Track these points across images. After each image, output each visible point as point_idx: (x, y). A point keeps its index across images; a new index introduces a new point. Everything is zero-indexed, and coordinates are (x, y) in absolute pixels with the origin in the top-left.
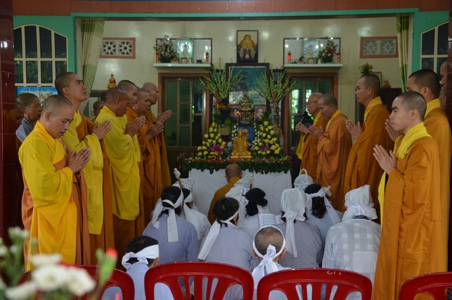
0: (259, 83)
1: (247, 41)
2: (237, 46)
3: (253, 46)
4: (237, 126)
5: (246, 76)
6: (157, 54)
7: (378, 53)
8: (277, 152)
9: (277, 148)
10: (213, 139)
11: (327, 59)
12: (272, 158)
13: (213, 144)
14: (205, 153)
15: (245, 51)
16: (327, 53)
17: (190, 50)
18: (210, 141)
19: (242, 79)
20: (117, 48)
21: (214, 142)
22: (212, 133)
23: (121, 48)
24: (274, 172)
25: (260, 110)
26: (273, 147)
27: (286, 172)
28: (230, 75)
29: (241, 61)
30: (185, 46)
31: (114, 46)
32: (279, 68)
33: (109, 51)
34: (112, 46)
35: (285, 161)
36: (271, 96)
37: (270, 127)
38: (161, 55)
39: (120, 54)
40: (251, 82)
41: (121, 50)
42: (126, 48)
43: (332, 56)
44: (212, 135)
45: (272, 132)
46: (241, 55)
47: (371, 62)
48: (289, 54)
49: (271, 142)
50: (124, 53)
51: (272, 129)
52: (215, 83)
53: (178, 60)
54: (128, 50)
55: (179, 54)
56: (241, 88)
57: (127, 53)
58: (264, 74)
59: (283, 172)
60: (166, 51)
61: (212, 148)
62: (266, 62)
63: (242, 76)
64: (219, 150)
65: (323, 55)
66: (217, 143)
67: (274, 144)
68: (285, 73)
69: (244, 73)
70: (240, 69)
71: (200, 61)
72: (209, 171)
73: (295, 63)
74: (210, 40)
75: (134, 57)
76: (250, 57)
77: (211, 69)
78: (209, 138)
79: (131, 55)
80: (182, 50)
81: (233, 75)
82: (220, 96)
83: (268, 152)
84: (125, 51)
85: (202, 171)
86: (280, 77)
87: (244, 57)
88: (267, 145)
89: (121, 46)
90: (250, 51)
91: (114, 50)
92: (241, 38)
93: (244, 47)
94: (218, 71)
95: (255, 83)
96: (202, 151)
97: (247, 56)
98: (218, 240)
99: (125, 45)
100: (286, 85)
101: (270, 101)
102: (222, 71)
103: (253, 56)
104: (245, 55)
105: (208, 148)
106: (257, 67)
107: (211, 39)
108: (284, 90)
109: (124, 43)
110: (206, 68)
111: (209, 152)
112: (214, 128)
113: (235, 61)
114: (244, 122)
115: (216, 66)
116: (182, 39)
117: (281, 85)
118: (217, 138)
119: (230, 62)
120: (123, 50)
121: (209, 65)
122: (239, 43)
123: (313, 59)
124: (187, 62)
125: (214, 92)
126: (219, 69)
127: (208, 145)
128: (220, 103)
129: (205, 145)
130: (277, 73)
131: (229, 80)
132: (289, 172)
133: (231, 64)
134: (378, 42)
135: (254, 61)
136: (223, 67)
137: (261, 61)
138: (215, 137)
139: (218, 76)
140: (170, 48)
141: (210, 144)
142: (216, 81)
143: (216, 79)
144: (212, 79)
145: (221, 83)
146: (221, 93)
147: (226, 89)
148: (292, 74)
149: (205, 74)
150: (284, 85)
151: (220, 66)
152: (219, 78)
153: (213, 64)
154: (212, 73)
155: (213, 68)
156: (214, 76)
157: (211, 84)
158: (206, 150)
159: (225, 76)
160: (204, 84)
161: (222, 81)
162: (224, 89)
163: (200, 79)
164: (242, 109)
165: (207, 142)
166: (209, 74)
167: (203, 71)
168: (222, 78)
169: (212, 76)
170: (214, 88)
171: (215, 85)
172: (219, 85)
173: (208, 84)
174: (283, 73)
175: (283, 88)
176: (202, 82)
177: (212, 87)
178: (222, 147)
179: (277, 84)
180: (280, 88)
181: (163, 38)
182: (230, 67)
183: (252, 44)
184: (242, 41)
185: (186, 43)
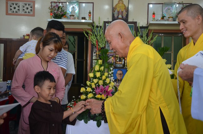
1: (120, 5)
2: (113, 8)
3: (125, 9)
4: (113, 68)
6: (51, 12)
10: (100, 79)
13: (99, 85)
14: (90, 96)
15: (118, 12)
17: (77, 11)
18: (95, 81)
20: (21, 8)
21: (101, 82)
22: (98, 71)
23: (24, 8)
29: (115, 19)
30: (73, 7)
31: (19, 7)
32: (145, 25)
33: (15, 10)
34: (16, 7)
38: (54, 14)
39: (23, 13)
41: (24, 10)
42: (27, 9)
44: (98, 74)
46: (116, 16)
48: (154, 14)
50: (26, 12)
52: (96, 36)
53: (68, 18)
54: (29, 10)
55: (68, 14)
57: (29, 13)
58: (133, 30)
60: (58, 10)
61: (98, 91)
62: (135, 21)
64: (107, 93)
66: (105, 84)
68: (149, 30)
71: (84, 18)
72: (95, 122)
73: (157, 21)
75: (33, 15)
77: (92, 24)
78: (95, 77)
79: (32, 13)
80: (71, 11)
82: (99, 45)
84: (27, 11)
85: (86, 122)
86: (145, 32)
89: (24, 7)
90: (122, 12)
91: (19, 10)
92: (115, 3)
93: (118, 9)
94: (97, 27)
96: (86, 93)
97: (120, 16)
99: (27, 6)
100: (149, 38)
102: (101, 27)
103: (125, 16)
104: (118, 16)
105: (93, 89)
107: (93, 3)
109: (26, 5)
110: (89, 24)
111: (95, 95)
112: (101, 66)
114: (118, 66)
115: (97, 23)
116: (71, 2)
117: (146, 38)
118: (104, 77)
119: (106, 20)
120: (26, 10)
121: (91, 21)
122: (114, 6)
124: (74, 19)
125: (95, 42)
127: (94, 86)
129: (90, 86)
130: (142, 29)
133: (107, 22)
136: (102, 24)
137: (130, 20)
138: (101, 76)
139: (98, 31)
140: (61, 9)
141: (95, 84)
142: (96, 34)
143: (96, 33)
144: (93, 33)
145: (100, 36)
146: (100, 43)
147: (104, 40)
148: (154, 30)
149: (88, 29)
150: (148, 38)
151: (99, 24)
152: (98, 32)
153: (94, 21)
154: (94, 28)
155: (94, 25)
156: (95, 31)
157: (93, 36)
158: (90, 92)
159: (103, 30)
160: (87, 36)
161: (101, 34)
162: (102, 40)
163: (84, 32)
164: (116, 56)
165: (93, 82)
166: (91, 29)
167: (86, 27)
168: (101, 32)
169: (93, 30)
170: (95, 39)
171: (95, 37)
172: (98, 37)
173: (90, 36)
174: (147, 29)
175: (148, 40)
176: (86, 35)
177: (93, 38)
178: (110, 89)
179: (143, 37)
180: (145, 40)
181: (56, 1)
182: (107, 24)
183: (124, 7)
184: (117, 4)
185: (74, 6)
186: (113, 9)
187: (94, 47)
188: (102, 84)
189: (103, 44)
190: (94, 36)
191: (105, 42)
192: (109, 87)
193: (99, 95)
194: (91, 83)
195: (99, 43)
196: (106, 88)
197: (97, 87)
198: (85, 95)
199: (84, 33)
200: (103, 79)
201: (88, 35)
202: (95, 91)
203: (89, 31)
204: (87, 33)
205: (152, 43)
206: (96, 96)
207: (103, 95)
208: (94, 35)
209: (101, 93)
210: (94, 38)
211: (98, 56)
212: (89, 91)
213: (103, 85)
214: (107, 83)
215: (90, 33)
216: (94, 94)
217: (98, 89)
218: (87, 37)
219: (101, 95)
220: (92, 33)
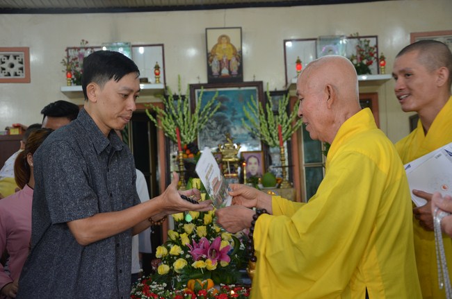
0: (248, 114)
1: (224, 46)
2: (208, 54)
3: (235, 54)
5: (225, 105)
6: (69, 71)
10: (198, 222)
11: (363, 69)
13: (198, 238)
14: (180, 264)
15: (221, 62)
16: (362, 59)
19: (219, 110)
21: (202, 231)
23: (4, 66)
25: (253, 160)
28: (198, 104)
29: (215, 81)
32: (281, 88)
36: (271, 136)
39: (2, 76)
40: (233, 114)
41: (3, 69)
42: (12, 66)
43: (370, 63)
46: (215, 70)
48: (299, 62)
50: (9, 75)
52: (173, 117)
54: (16, 69)
56: (218, 124)
57: (16, 75)
58: (255, 99)
61: (196, 251)
62: (258, 79)
63: (219, 105)
64: (217, 254)
65: (355, 61)
66: (211, 233)
68: (291, 98)
69: (222, 100)
70: (214, 92)
71: (145, 81)
74: (161, 48)
75: (27, 80)
76: (230, 72)
77: (163, 93)
79: (22, 76)
81: (204, 103)
82: (182, 139)
84: (12, 71)
86: (282, 103)
87: (220, 72)
89: (3, 63)
90: (229, 62)
92: (212, 42)
93: (219, 55)
94: (176, 97)
95: (240, 115)
96: (170, 260)
97: (225, 72)
99: (11, 60)
101: (271, 143)
102: (183, 97)
103: (235, 71)
104: (221, 70)
105: (185, 248)
106: (242, 88)
107: (162, 45)
108: (291, 124)
109: (8, 57)
110: (156, 93)
111: (190, 261)
113: (204, 80)
115: (173, 90)
117: (285, 116)
118: (207, 219)
119: (195, 82)
120: (8, 69)
121: (161, 86)
122: (210, 49)
125: (172, 133)
126: (178, 94)
127: (186, 241)
128: (184, 150)
129: (178, 242)
130: (276, 98)
131: (197, 112)
133: (198, 86)
135: (236, 79)
136: (185, 91)
137: (247, 78)
138: (201, 216)
139: (178, 106)
141: (190, 237)
142: (175, 114)
143: (173, 111)
144: (168, 111)
145: (184, 117)
146: (184, 134)
147: (193, 126)
149: (155, 104)
150: (291, 115)
151: (179, 90)
152: (179, 110)
153: (167, 85)
154: (167, 101)
155: (168, 94)
156: (171, 107)
157: (166, 119)
158: (179, 256)
159: (189, 105)
160: (154, 120)
161: (185, 113)
162: (189, 127)
163: (147, 111)
164: (224, 160)
165: (183, 231)
166: (162, 103)
167: (151, 99)
168: (185, 109)
169: (167, 106)
170: (172, 126)
171: (173, 121)
172: (180, 120)
173: (161, 120)
174: (286, 96)
175: (289, 121)
176: (151, 117)
177: (168, 124)
178: (224, 244)
179: (278, 115)
180: (285, 121)
181: (78, 45)
182: (196, 91)
183: (232, 51)
184: (216, 46)
186: (209, 57)
187: (171, 142)
188: (205, 234)
189: (191, 134)
190: (169, 118)
191: (196, 130)
192: (222, 239)
193: (201, 262)
194: (179, 233)
195: (182, 134)
196: (216, 244)
197: (194, 242)
198: (166, 264)
199: (146, 113)
200: (205, 223)
201: (155, 117)
202: (189, 254)
203: (157, 108)
204: (154, 114)
205: (300, 127)
206: (193, 265)
207: (209, 260)
208: (171, 117)
209: (204, 256)
210: (171, 124)
211: (181, 163)
212: (177, 254)
213: (208, 237)
214: (215, 230)
215: (161, 113)
216: (187, 260)
217: (197, 247)
218: (153, 122)
219: (204, 260)
220: (165, 111)
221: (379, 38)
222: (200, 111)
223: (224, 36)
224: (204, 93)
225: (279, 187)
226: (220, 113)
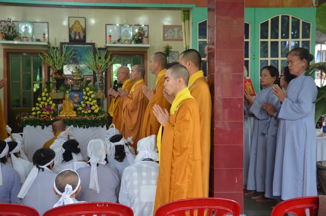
0: (87, 58)
1: (77, 26)
3: (82, 30)
4: (70, 92)
5: (77, 53)
6: (2, 33)
7: (176, 37)
8: (96, 111)
9: (96, 108)
10: (45, 101)
11: (139, 41)
12: (93, 116)
13: (45, 106)
14: (39, 112)
15: (75, 33)
16: (139, 37)
17: (30, 31)
18: (42, 103)
19: (74, 55)
21: (46, 104)
22: (44, 97)
24: (94, 127)
25: (89, 79)
26: (93, 108)
27: (102, 127)
28: (64, 52)
29: (72, 41)
30: (26, 28)
32: (103, 46)
35: (101, 118)
36: (97, 69)
37: (91, 92)
38: (5, 34)
40: (81, 57)
43: (142, 39)
44: (44, 99)
45: (93, 96)
46: (73, 36)
47: (171, 44)
48: (110, 36)
49: (92, 103)
51: (93, 94)
52: (52, 58)
53: (20, 39)
55: (20, 34)
56: (73, 62)
58: (91, 51)
59: (100, 127)
60: (9, 31)
61: (44, 109)
62: (93, 42)
63: (73, 53)
64: (50, 110)
65: (136, 37)
66: (49, 105)
67: (94, 105)
68: (107, 51)
69: (75, 51)
70: (72, 47)
71: (38, 40)
72: (41, 127)
73: (115, 43)
74: (47, 24)
76: (80, 38)
77: (48, 46)
78: (42, 101)
80: (23, 31)
81: (66, 53)
82: (56, 68)
83: (90, 111)
85: (35, 127)
86: (103, 54)
87: (75, 38)
88: (89, 106)
90: (79, 33)
92: (72, 23)
93: (75, 30)
94: (53, 48)
95: (84, 58)
96: (36, 111)
97: (77, 37)
98: (35, 182)
100: (108, 60)
101: (96, 72)
102: (57, 48)
103: (82, 37)
104: (75, 36)
105: (41, 108)
106: (85, 46)
107: (48, 23)
108: (107, 64)
110: (44, 46)
111: (42, 112)
112: (46, 93)
113: (67, 41)
114: (75, 88)
115: (52, 45)
116: (24, 22)
117: (104, 60)
118: (48, 100)
119: (64, 41)
121: (47, 44)
122: (70, 27)
123: (128, 40)
124: (28, 41)
125: (51, 65)
126: (55, 46)
127: (41, 106)
128: (55, 74)
129: (39, 106)
130: (101, 51)
131: (63, 55)
132: (105, 126)
133: (64, 43)
134: (176, 29)
135: (83, 41)
136: (58, 45)
137: (88, 41)
138: (46, 100)
139: (54, 52)
140: (13, 29)
143: (52, 55)
144: (49, 55)
145: (57, 57)
146: (57, 66)
148: (112, 51)
149: (43, 50)
152: (54, 54)
153: (49, 43)
154: (49, 50)
156: (51, 52)
158: (39, 110)
159: (60, 52)
163: (39, 54)
165: (40, 104)
166: (47, 50)
167: (41, 48)
168: (58, 54)
169: (49, 52)
170: (51, 62)
172: (55, 59)
173: (46, 58)
174: (105, 51)
176: (41, 57)
177: (49, 61)
178: (52, 108)
179: (101, 59)
180: (104, 62)
181: (7, 20)
182: (63, 46)
183: (81, 28)
184: (73, 25)
185: (27, 25)
186: (70, 30)
189: (60, 66)
192: (52, 106)
193: (45, 112)
196: (50, 108)
197: (43, 107)
200: (47, 102)
202: (42, 110)
203: (44, 52)
207: (47, 112)
208: (50, 57)
211: (54, 79)
213: (48, 106)
215: (46, 55)
218: (42, 59)
221: (149, 27)
222: (65, 55)
223: (76, 21)
224: (67, 47)
225: (97, 92)
226: (74, 57)
